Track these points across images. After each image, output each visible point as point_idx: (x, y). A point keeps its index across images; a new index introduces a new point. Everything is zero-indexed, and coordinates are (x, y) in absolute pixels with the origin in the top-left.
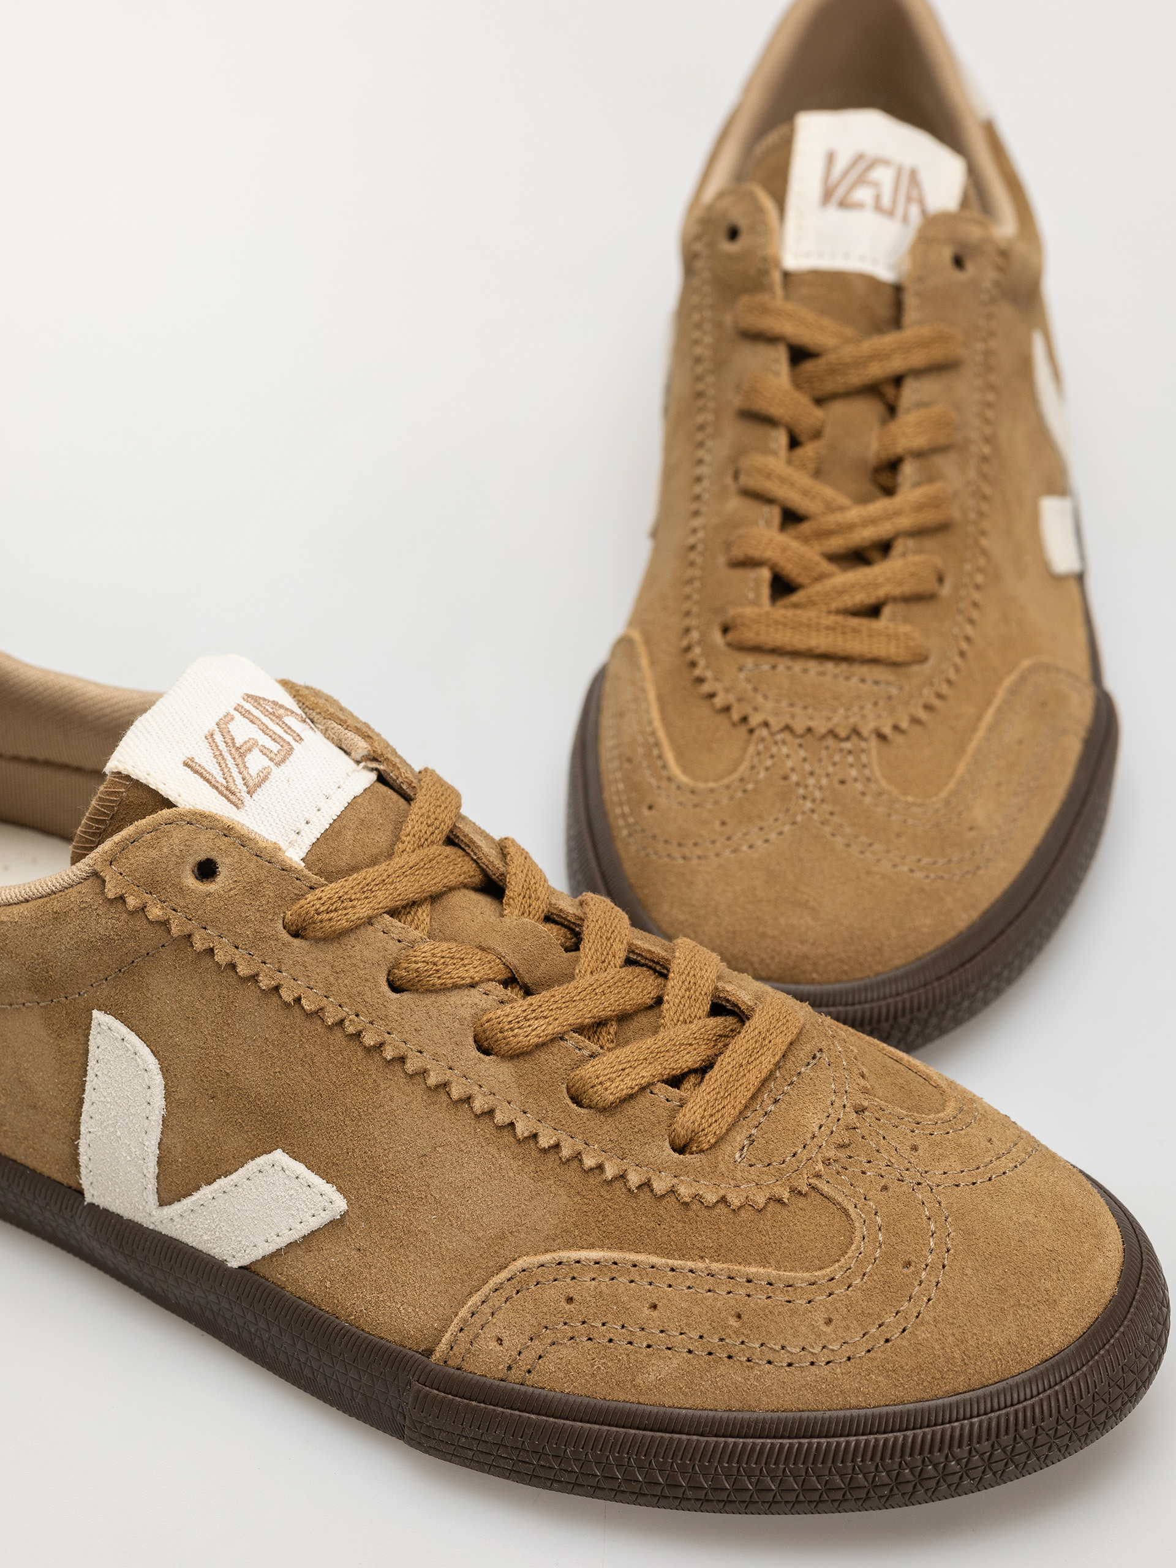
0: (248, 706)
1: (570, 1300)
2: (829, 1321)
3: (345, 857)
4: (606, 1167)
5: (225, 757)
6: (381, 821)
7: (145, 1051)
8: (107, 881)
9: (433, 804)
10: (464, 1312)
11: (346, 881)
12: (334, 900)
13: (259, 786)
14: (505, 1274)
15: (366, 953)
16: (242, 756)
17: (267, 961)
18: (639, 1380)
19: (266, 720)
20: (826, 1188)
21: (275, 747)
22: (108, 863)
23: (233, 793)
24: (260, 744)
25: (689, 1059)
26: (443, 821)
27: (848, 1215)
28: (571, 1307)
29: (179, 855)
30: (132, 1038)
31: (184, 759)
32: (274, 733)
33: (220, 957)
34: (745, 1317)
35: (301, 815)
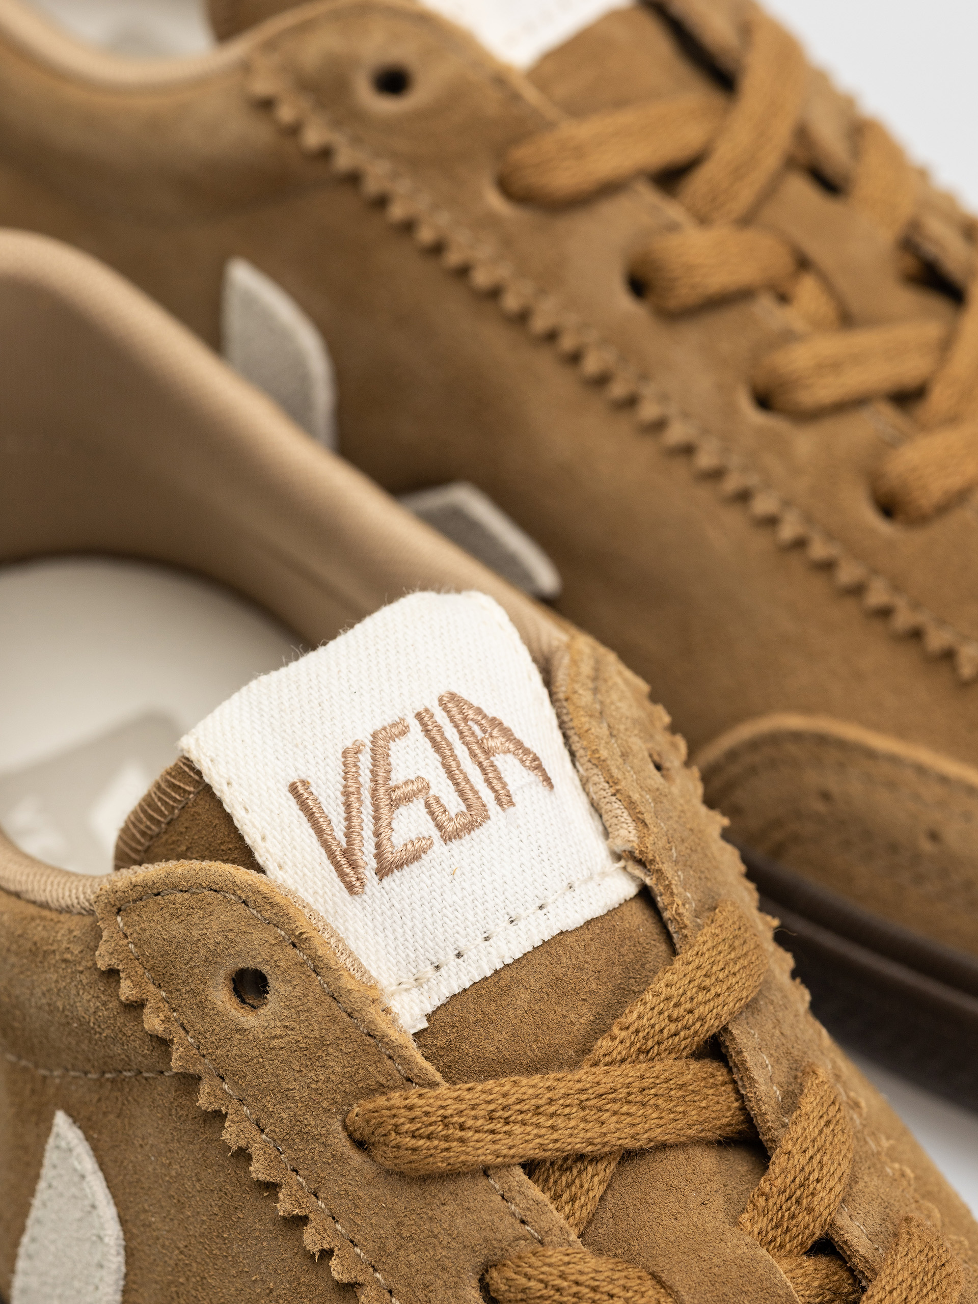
0: (441, 717)
3: (497, 1036)
5: (363, 798)
6: (594, 986)
7: (108, 1211)
8: (104, 939)
9: (696, 983)
11: (469, 1089)
12: (434, 1119)
13: (400, 866)
15: (459, 1222)
16: (394, 804)
17: (301, 1172)
19: (461, 751)
21: (453, 804)
22: (115, 910)
23: (352, 865)
24: (431, 792)
26: (702, 1019)
29: (212, 948)
30: (95, 1181)
31: (294, 777)
32: (467, 781)
33: (230, 1135)
35: (452, 940)
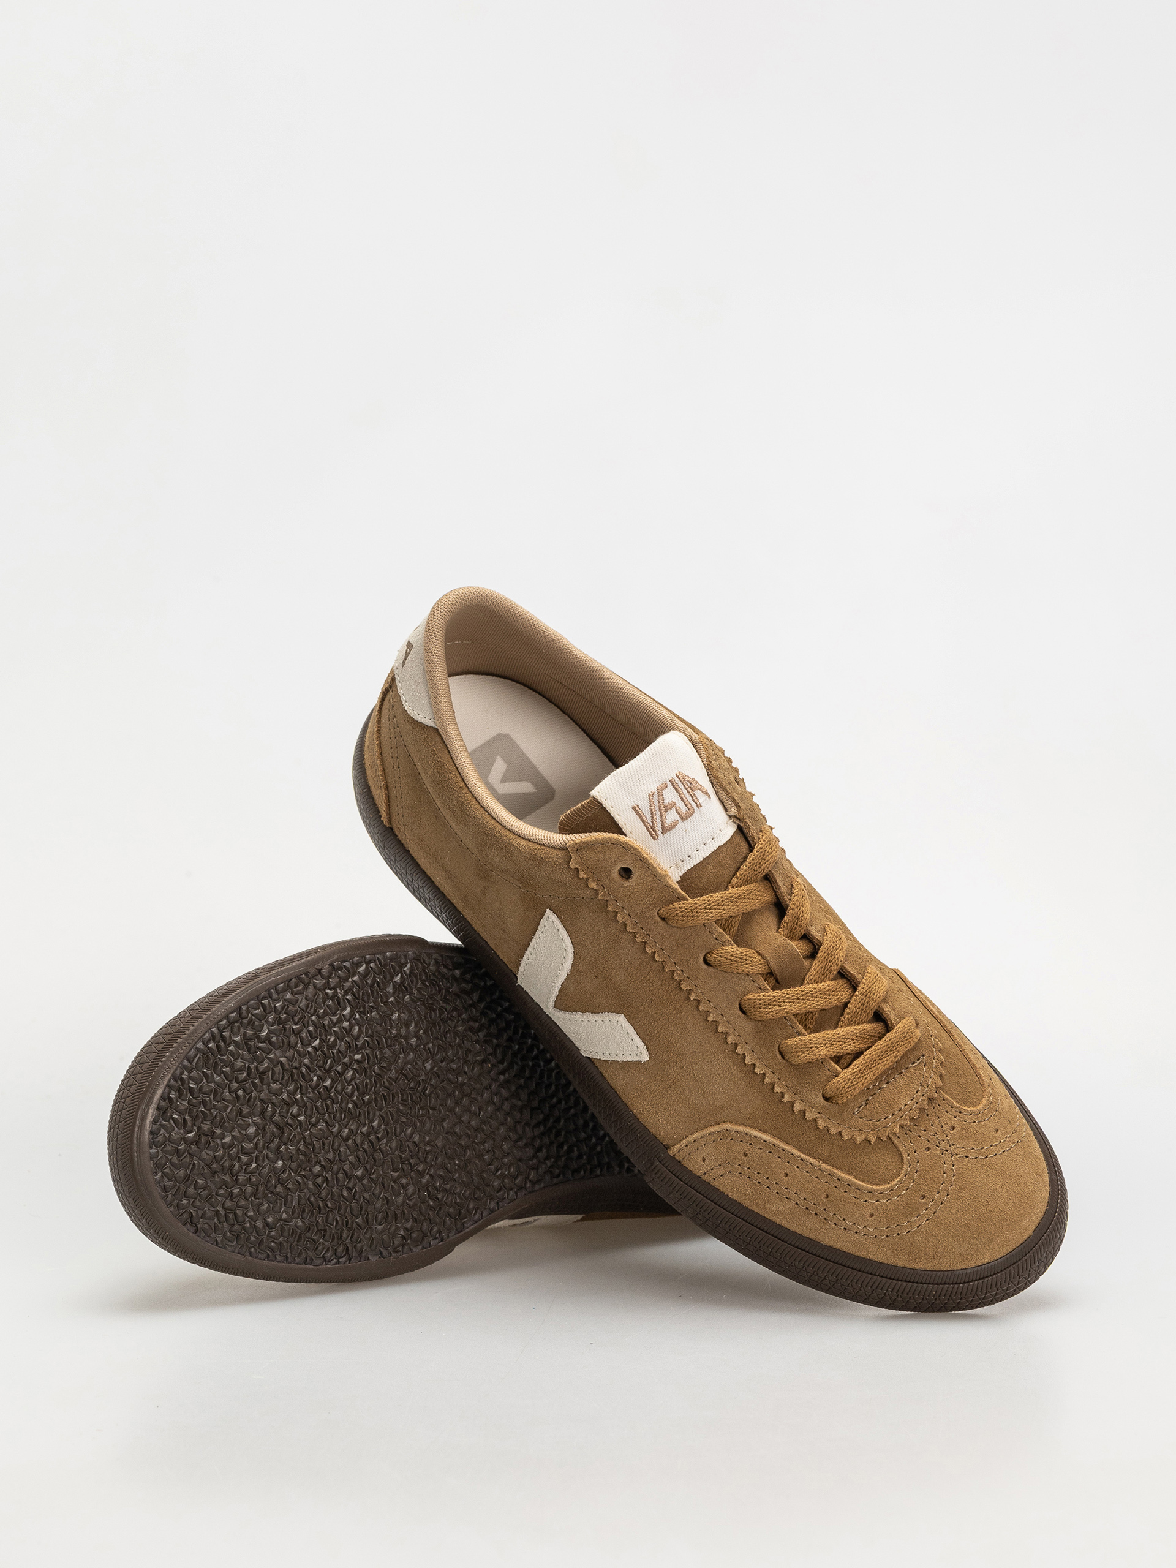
0: (677, 781)
1: (745, 1155)
2: (872, 1215)
3: (704, 882)
4: (786, 1095)
5: (656, 809)
6: (731, 861)
8: (573, 859)
10: (691, 1138)
12: (688, 911)
13: (669, 830)
14: (717, 1128)
15: (697, 941)
16: (666, 811)
17: (644, 928)
18: (767, 1206)
19: (684, 792)
20: (896, 1141)
21: (684, 809)
22: (576, 849)
23: (655, 831)
24: (677, 806)
25: (849, 1047)
27: (902, 1159)
28: (745, 1158)
29: (612, 862)
30: (563, 932)
31: (633, 804)
32: (687, 801)
33: (620, 919)
34: (830, 1198)
35: (686, 853)
